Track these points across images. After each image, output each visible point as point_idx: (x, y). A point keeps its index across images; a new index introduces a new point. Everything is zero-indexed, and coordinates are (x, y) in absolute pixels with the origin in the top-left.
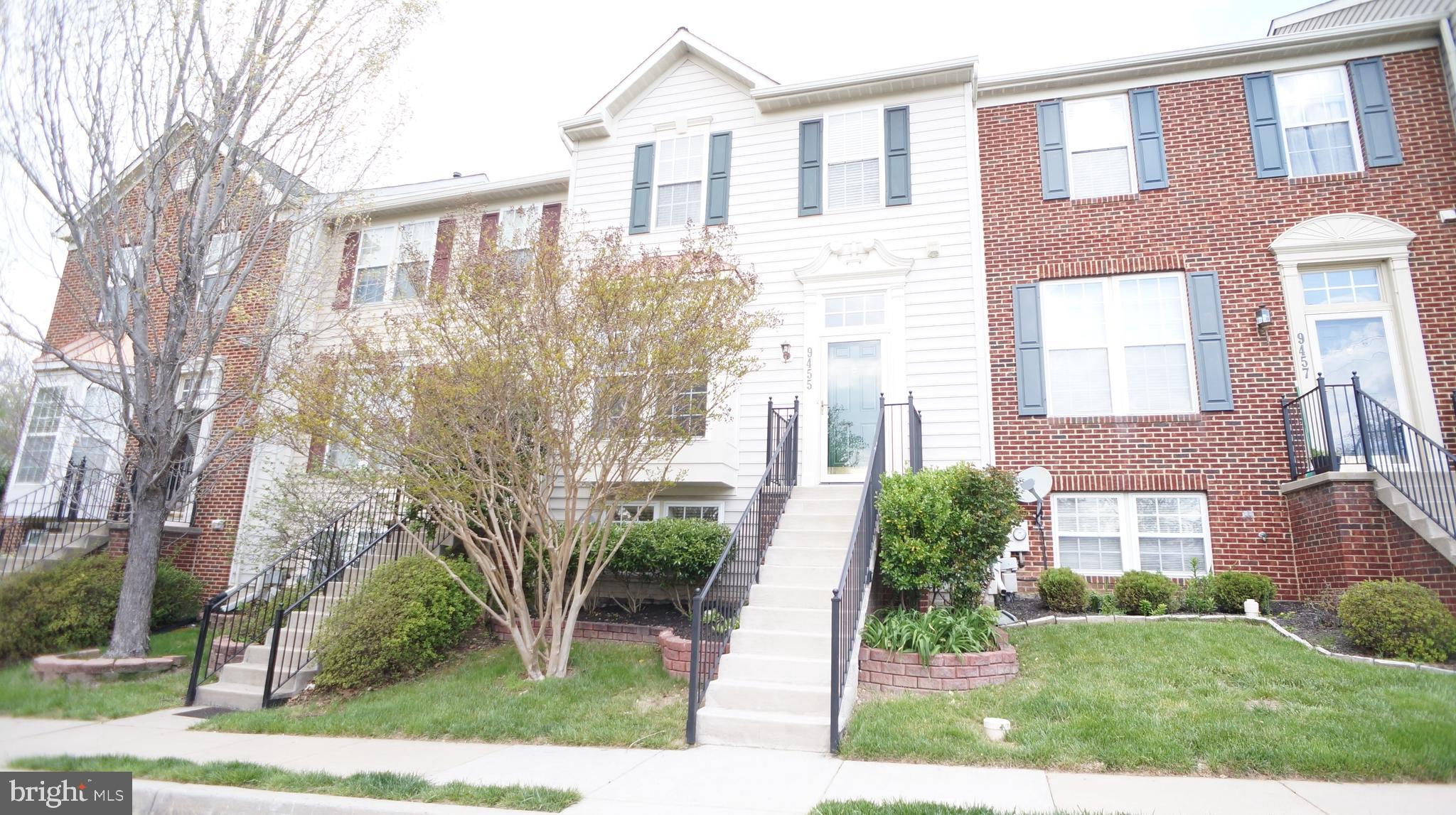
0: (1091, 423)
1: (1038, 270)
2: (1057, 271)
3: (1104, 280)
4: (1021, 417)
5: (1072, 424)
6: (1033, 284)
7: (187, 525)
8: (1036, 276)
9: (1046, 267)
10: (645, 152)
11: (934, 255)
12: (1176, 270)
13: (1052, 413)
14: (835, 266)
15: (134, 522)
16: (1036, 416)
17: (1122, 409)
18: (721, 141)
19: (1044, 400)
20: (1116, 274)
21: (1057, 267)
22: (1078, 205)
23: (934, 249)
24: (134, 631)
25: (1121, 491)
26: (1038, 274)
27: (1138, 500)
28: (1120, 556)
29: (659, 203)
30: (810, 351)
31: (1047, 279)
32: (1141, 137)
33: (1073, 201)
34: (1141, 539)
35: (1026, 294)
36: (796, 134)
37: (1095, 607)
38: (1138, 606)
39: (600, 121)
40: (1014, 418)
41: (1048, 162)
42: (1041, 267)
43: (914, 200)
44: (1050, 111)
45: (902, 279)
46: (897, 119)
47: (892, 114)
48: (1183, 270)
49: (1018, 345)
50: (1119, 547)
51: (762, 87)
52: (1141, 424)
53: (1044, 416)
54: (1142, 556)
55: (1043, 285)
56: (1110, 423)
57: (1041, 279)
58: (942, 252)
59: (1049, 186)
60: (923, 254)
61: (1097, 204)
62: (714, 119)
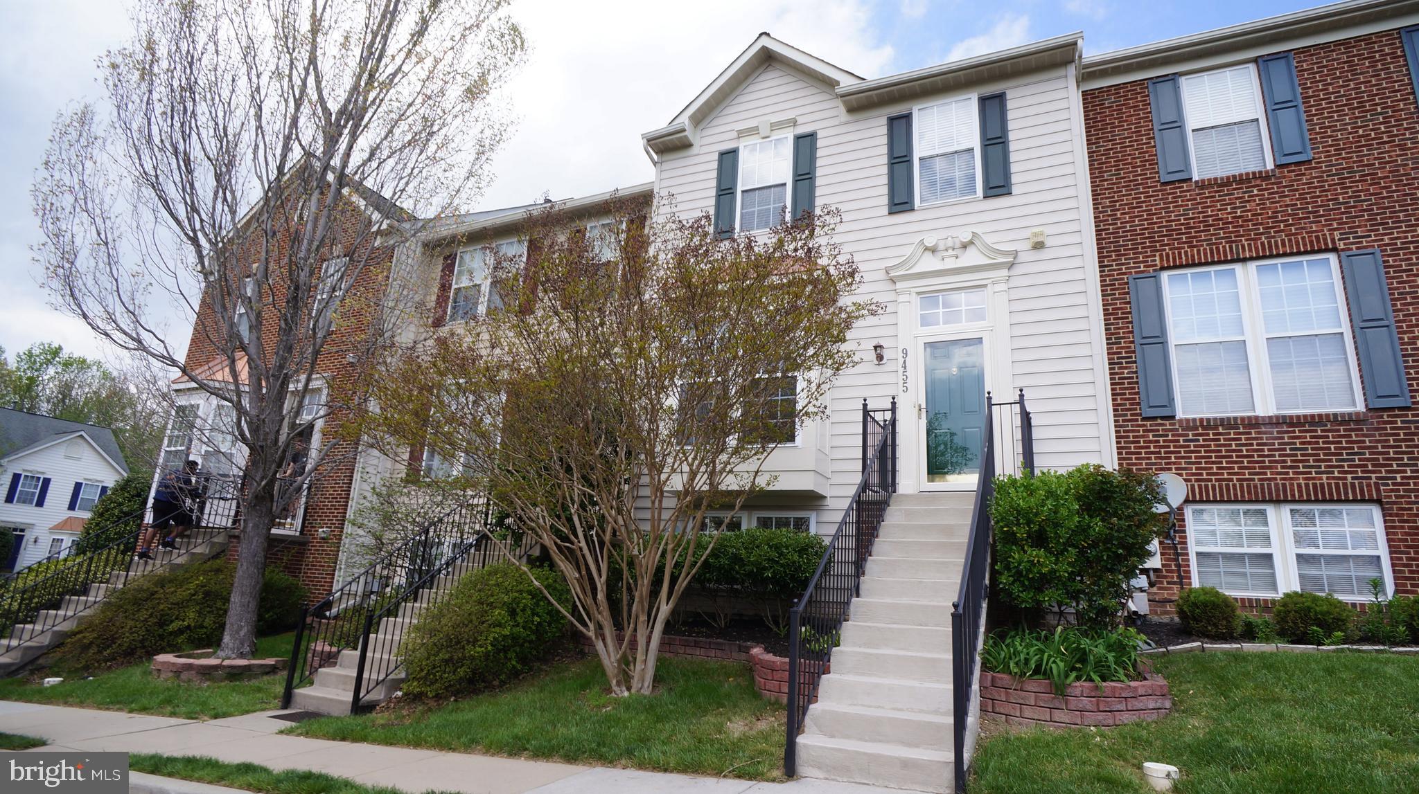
0: (1229, 423)
1: (1157, 258)
2: (1180, 258)
3: (1238, 267)
4: (1144, 419)
5: (1207, 425)
6: (1152, 274)
7: (298, 534)
8: (1156, 265)
9: (1168, 255)
10: (728, 160)
11: (1039, 246)
12: (1327, 250)
13: (1180, 415)
14: (929, 263)
15: (245, 527)
16: (1163, 418)
17: (1266, 407)
18: (806, 146)
19: (1171, 400)
20: (1252, 259)
21: (1180, 254)
22: (1202, 185)
23: (1036, 240)
24: (242, 633)
25: (1271, 501)
26: (1158, 262)
27: (1292, 510)
28: (1273, 575)
29: (742, 208)
30: (905, 352)
31: (1169, 268)
32: (1273, 107)
33: (1197, 182)
34: (1298, 556)
35: (1145, 286)
36: (884, 130)
37: (1250, 633)
38: (1305, 633)
39: (684, 130)
40: (1137, 420)
41: (1165, 142)
42: (1161, 256)
43: (1015, 190)
44: (1166, 88)
45: (1005, 272)
46: (993, 110)
47: (987, 102)
48: (1335, 250)
49: (1138, 340)
50: (1272, 566)
51: (846, 83)
52: (1292, 425)
53: (1173, 417)
54: (1301, 576)
55: (1165, 276)
56: (1253, 423)
57: (1163, 269)
58: (1048, 242)
59: (1167, 167)
60: (1027, 245)
61: (1228, 182)
62: (800, 120)
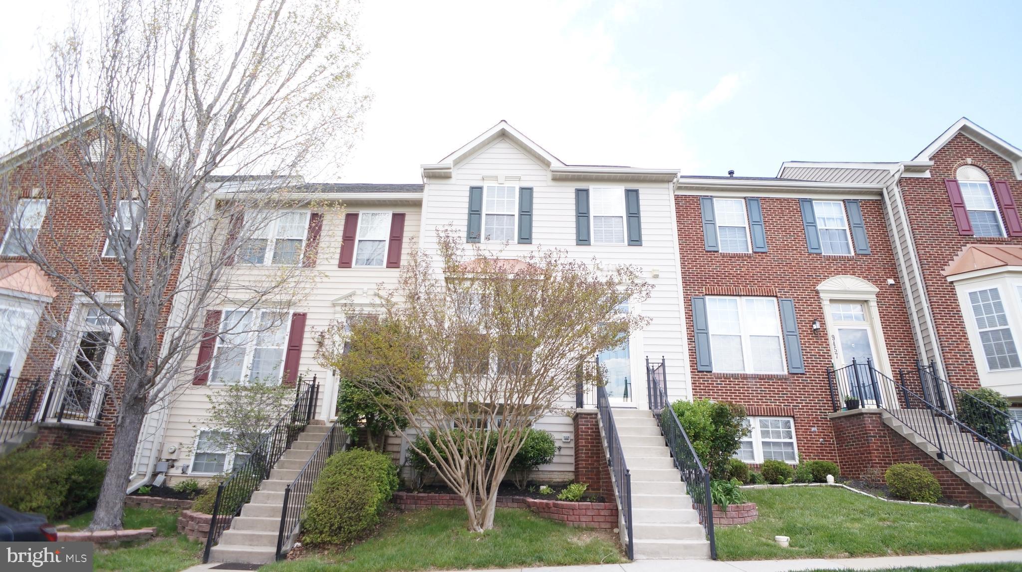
0: (736, 377)
1: (704, 289)
2: (714, 290)
3: (737, 298)
4: (699, 372)
5: (726, 377)
6: (701, 297)
7: (92, 424)
8: (703, 293)
9: (708, 288)
10: (476, 193)
11: (656, 276)
12: (773, 296)
13: (715, 370)
16: (707, 372)
17: (750, 370)
18: (526, 194)
19: (710, 363)
20: (744, 295)
21: (714, 288)
22: (723, 256)
23: (655, 273)
25: (753, 415)
26: (704, 291)
27: (760, 421)
28: (752, 452)
29: (486, 225)
31: (709, 295)
32: (752, 223)
33: (721, 254)
34: (763, 442)
35: (699, 302)
36: (573, 195)
37: (753, 481)
38: (776, 479)
39: (449, 168)
40: (695, 372)
41: (708, 230)
42: (706, 288)
43: (644, 244)
44: (707, 202)
46: (632, 197)
47: (629, 193)
48: (776, 296)
49: (696, 331)
50: (752, 447)
51: (555, 165)
52: (760, 379)
53: (711, 372)
54: (764, 452)
55: (707, 298)
56: (745, 377)
57: (706, 295)
58: (660, 275)
59: (709, 244)
60: (650, 275)
61: (733, 256)
62: (522, 178)
